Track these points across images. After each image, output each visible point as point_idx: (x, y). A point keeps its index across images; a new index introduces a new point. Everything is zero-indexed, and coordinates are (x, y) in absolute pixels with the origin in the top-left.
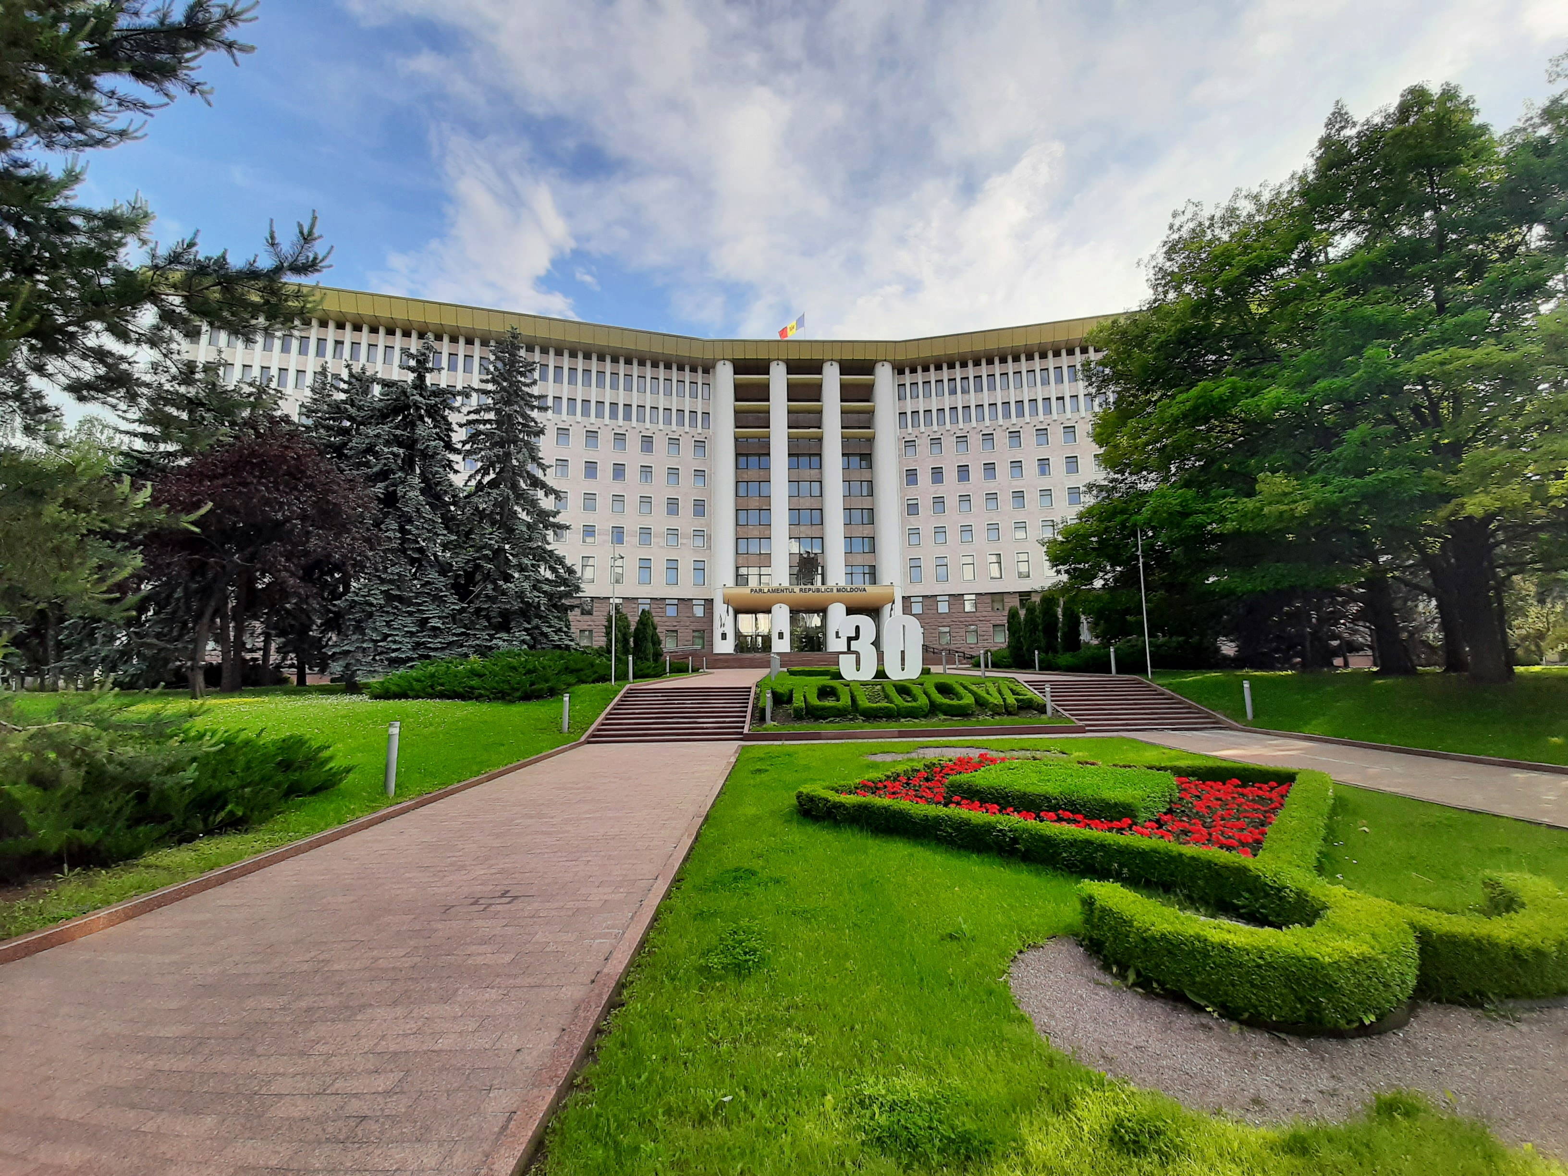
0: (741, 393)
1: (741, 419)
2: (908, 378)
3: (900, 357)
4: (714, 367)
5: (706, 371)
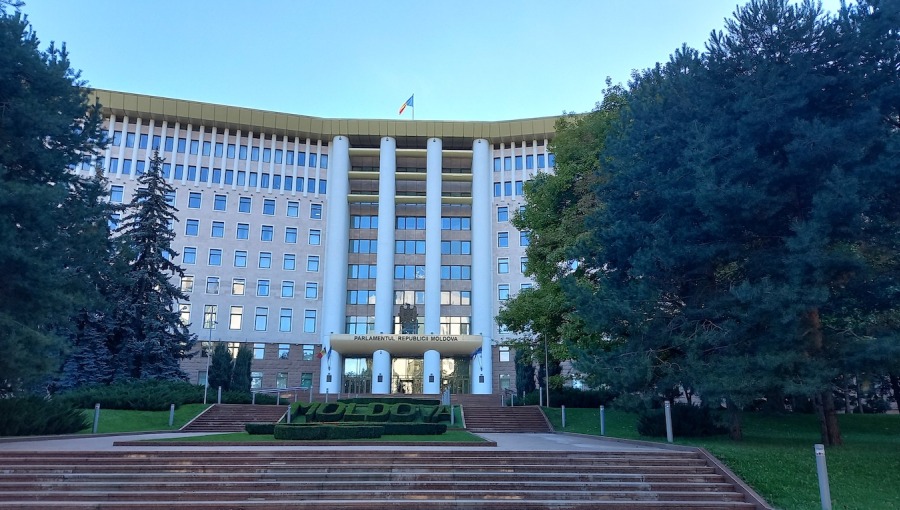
0: (355, 163)
1: (354, 186)
2: (502, 152)
3: (495, 135)
4: (332, 141)
5: (325, 144)
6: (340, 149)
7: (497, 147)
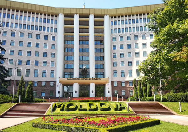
0: (66, 23)
1: (66, 30)
2: (114, 19)
3: (112, 13)
4: (58, 15)
5: (56, 16)
6: (61, 18)
7: (112, 17)
